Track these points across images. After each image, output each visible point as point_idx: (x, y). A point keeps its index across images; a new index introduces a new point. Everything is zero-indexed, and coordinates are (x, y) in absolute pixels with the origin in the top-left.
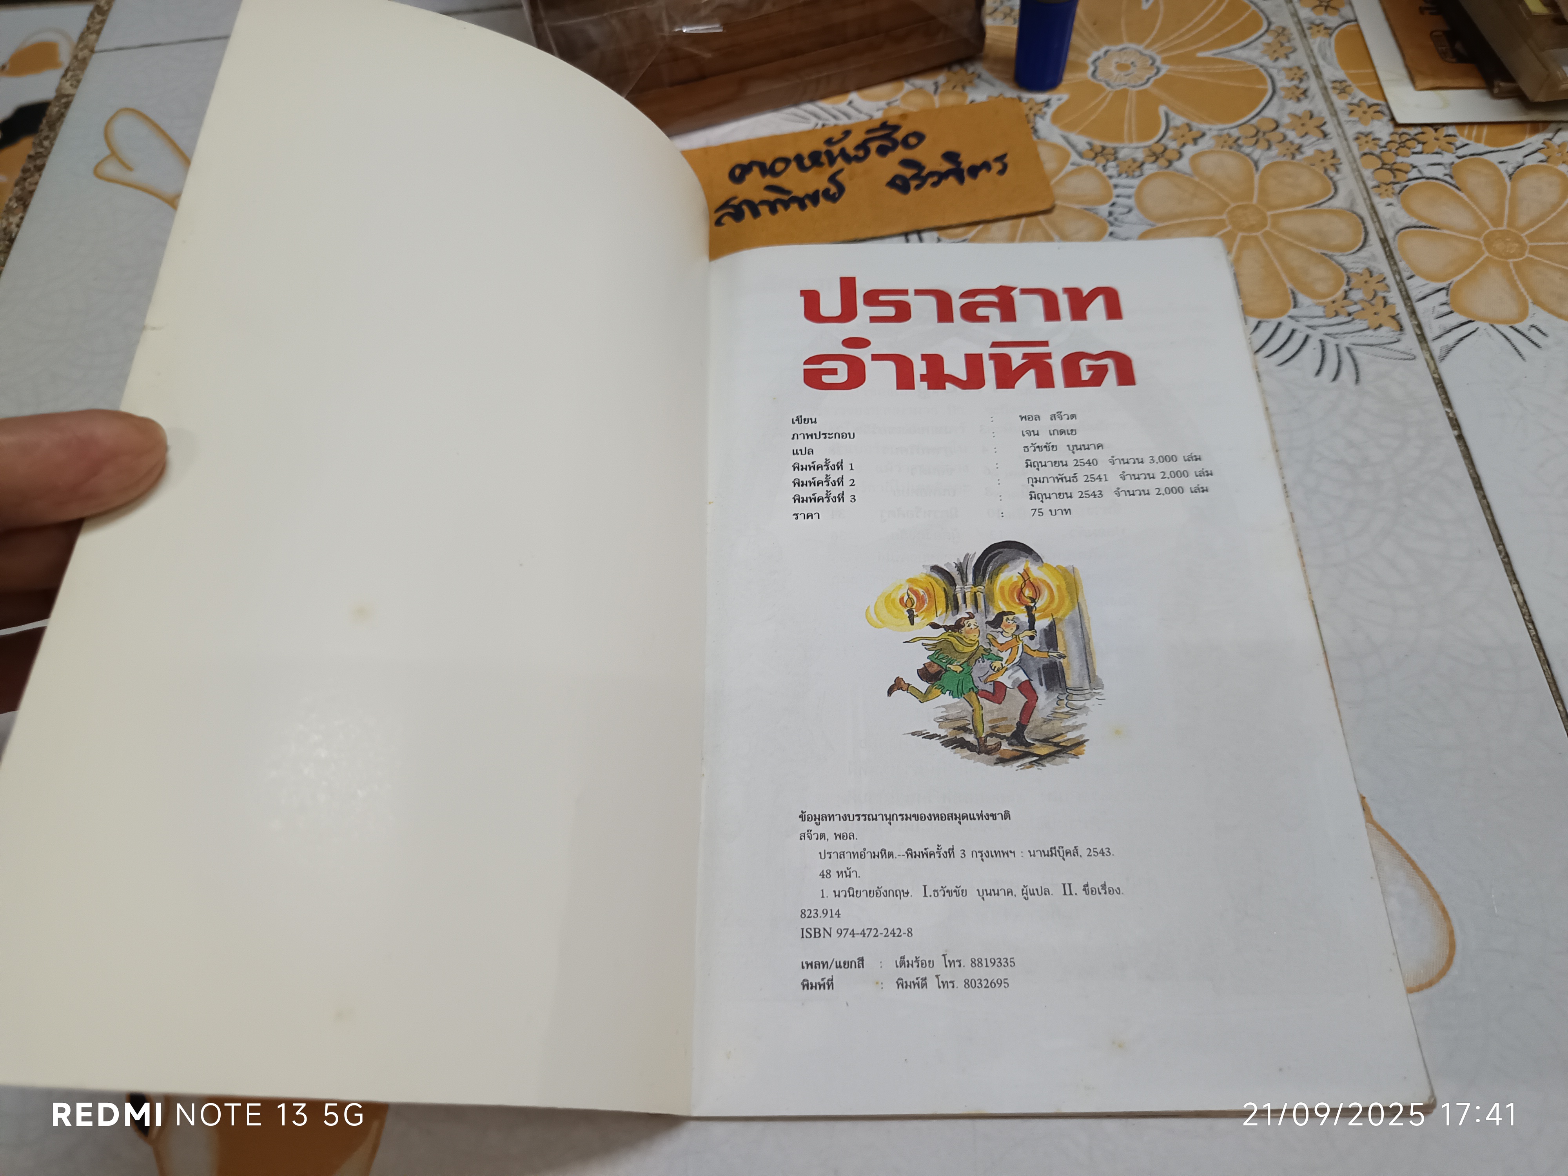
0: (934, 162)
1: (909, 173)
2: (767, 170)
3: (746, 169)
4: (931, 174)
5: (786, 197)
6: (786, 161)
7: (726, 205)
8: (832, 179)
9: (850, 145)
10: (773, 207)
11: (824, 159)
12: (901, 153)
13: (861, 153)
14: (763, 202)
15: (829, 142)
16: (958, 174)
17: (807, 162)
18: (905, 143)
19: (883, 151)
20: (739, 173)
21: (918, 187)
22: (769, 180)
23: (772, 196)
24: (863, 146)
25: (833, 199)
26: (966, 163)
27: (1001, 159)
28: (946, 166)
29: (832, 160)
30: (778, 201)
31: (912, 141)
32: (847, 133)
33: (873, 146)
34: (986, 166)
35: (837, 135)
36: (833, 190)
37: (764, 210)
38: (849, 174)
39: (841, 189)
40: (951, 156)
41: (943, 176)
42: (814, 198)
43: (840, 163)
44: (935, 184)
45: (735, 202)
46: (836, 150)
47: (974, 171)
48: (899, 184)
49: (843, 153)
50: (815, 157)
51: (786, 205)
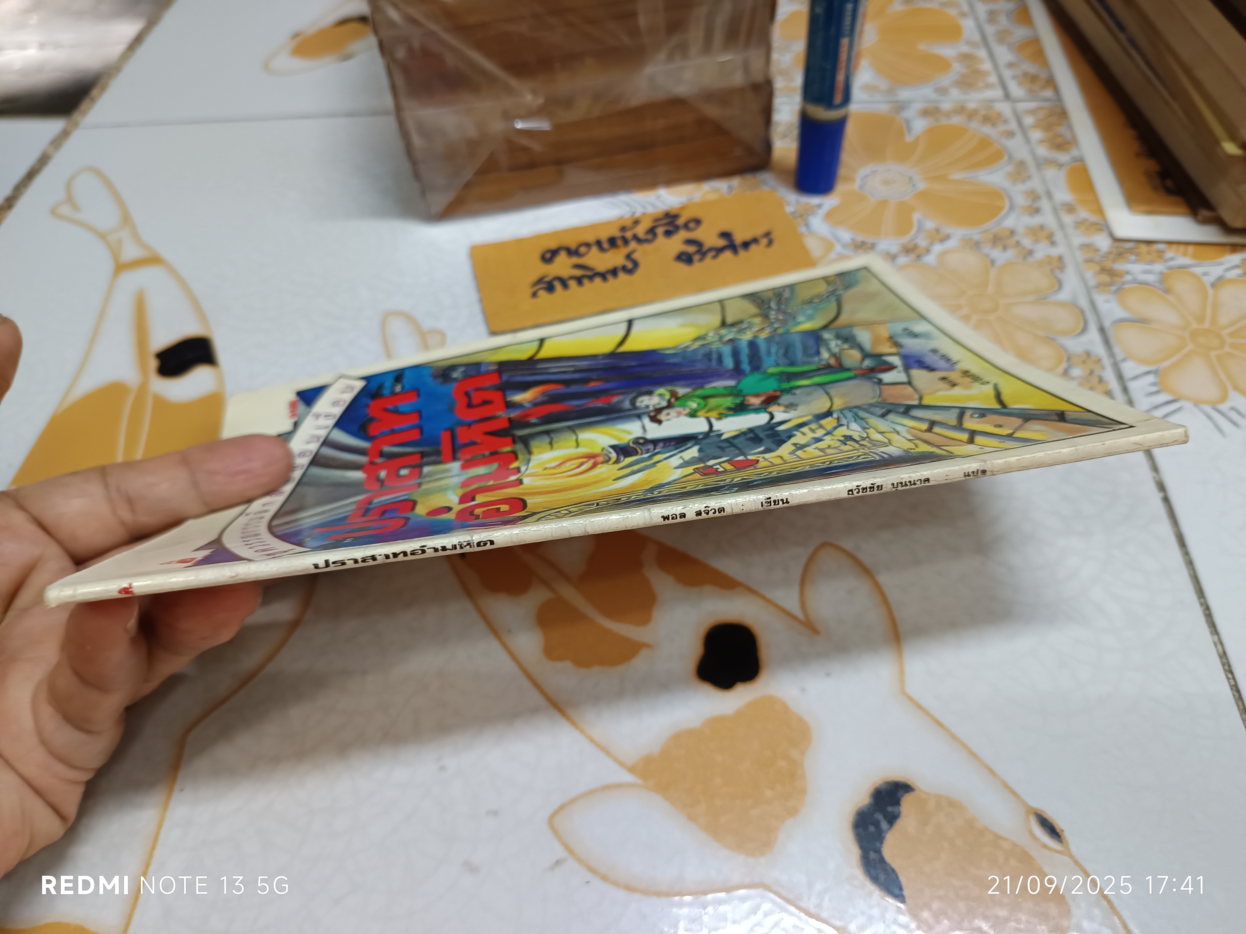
0: (711, 239)
1: (691, 249)
2: (572, 252)
3: (554, 253)
4: (710, 249)
5: (589, 273)
6: (588, 245)
7: (540, 281)
8: (628, 257)
9: (640, 230)
10: (579, 280)
11: (620, 242)
12: (683, 234)
13: (650, 237)
14: (572, 278)
15: (623, 229)
16: (732, 247)
17: (606, 245)
18: (686, 226)
19: (668, 233)
20: (549, 256)
21: (701, 260)
22: (575, 260)
23: (578, 273)
24: (652, 231)
25: (629, 271)
26: (739, 238)
27: (767, 235)
28: (722, 243)
29: (626, 242)
30: (583, 276)
31: (692, 225)
32: (636, 222)
33: (660, 231)
34: (755, 241)
35: (629, 223)
36: (629, 265)
37: (572, 284)
38: (641, 252)
39: (636, 264)
40: (726, 235)
41: (719, 251)
42: (614, 272)
43: (633, 245)
44: (715, 257)
45: (547, 279)
46: (629, 235)
47: (746, 245)
48: (685, 258)
49: (636, 238)
50: (612, 242)
51: (591, 278)
